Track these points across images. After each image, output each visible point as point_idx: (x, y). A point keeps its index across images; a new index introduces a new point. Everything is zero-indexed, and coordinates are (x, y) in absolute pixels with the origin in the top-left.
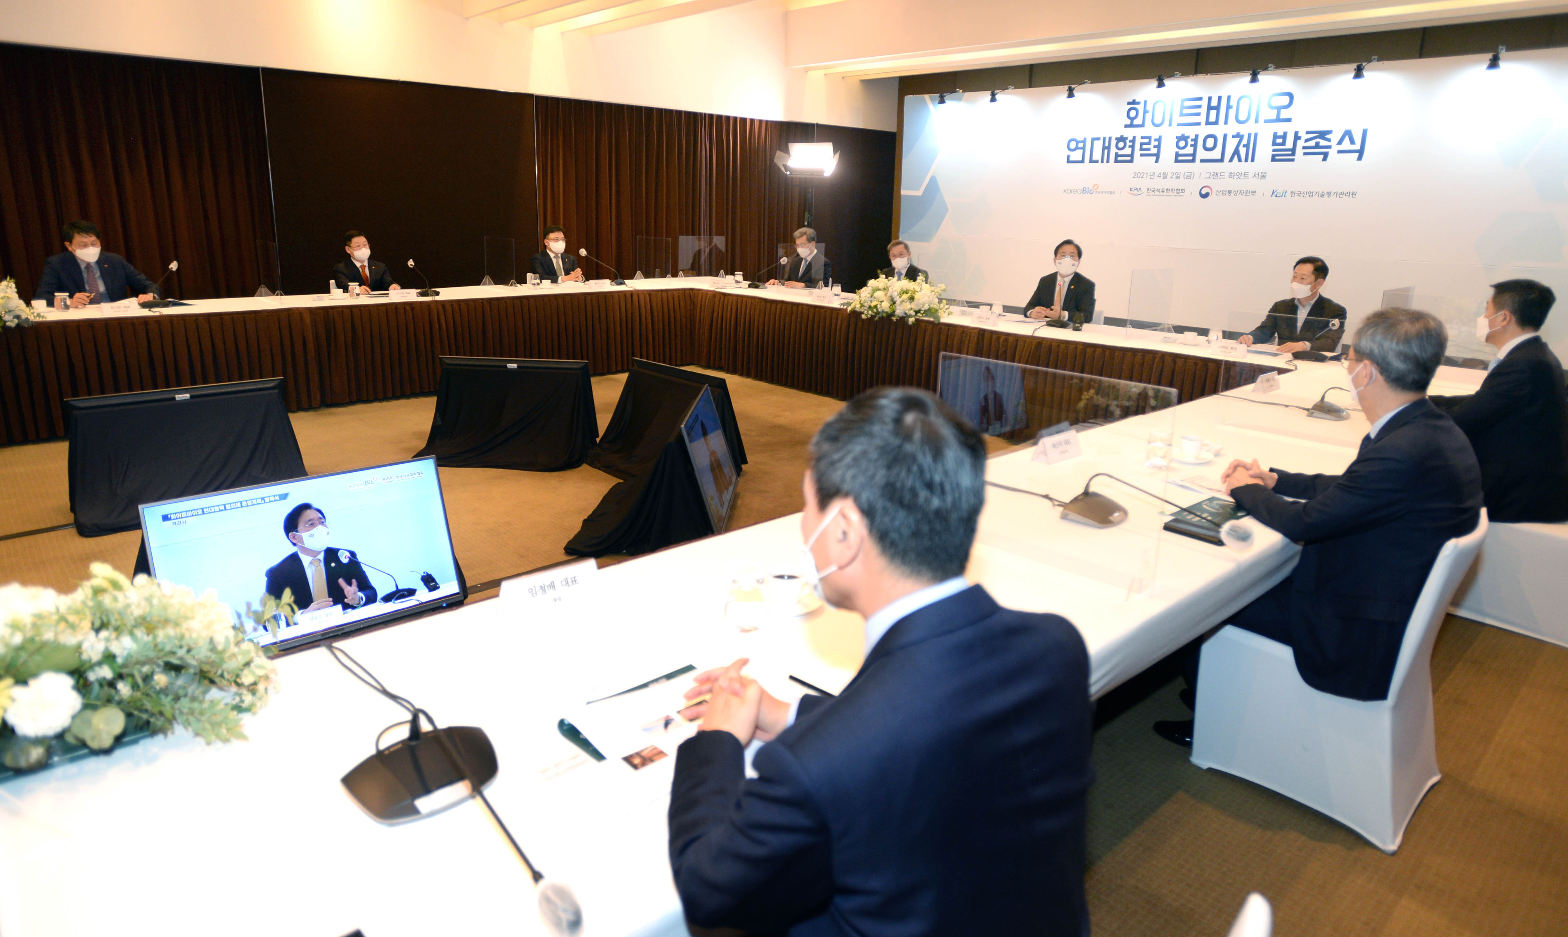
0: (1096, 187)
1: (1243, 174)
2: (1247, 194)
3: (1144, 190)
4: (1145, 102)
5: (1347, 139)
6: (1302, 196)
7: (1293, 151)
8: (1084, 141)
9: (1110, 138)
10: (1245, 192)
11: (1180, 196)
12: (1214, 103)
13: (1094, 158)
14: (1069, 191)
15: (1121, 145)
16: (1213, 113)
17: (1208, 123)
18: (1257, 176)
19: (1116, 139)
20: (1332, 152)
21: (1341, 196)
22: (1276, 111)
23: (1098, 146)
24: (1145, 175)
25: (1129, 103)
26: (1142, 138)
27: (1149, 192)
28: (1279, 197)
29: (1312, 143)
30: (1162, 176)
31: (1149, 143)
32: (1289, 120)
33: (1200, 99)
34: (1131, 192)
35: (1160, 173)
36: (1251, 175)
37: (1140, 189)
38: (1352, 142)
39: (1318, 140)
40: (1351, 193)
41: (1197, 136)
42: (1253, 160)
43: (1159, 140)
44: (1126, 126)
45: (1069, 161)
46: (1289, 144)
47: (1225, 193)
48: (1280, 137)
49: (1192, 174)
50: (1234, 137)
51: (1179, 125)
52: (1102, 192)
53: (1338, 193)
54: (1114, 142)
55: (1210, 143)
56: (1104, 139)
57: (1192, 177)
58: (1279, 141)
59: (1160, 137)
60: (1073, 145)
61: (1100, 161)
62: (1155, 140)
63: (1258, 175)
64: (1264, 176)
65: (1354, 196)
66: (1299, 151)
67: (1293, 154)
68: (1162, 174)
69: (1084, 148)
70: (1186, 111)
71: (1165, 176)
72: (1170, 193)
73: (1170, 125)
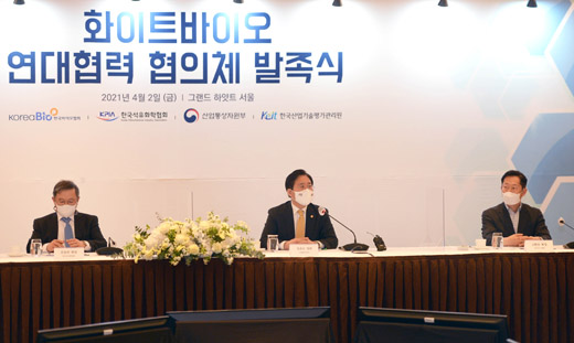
0: (54, 112)
1: (229, 96)
2: (236, 117)
3: (118, 114)
4: (108, 13)
5: (325, 61)
6: (291, 117)
7: (277, 72)
8: (32, 56)
9: (67, 54)
10: (233, 114)
11: (162, 120)
12: (189, 19)
13: (48, 77)
14: (16, 117)
15: (82, 62)
16: (189, 31)
17: (184, 40)
18: (243, 98)
19: (75, 54)
20: (314, 74)
21: (328, 117)
22: (254, 32)
23: (52, 63)
24: (117, 98)
25: (86, 14)
26: (108, 54)
27: (124, 116)
28: (269, 119)
29: (294, 65)
30: (137, 98)
31: (118, 61)
32: (269, 41)
33: (173, 14)
34: (102, 117)
35: (135, 95)
36: (238, 97)
37: (113, 112)
38: (331, 65)
39: (299, 62)
40: (337, 114)
41: (174, 54)
42: (238, 81)
43: (130, 57)
44: (86, 40)
45: (12, 80)
46: (272, 66)
47: (211, 116)
48: (262, 58)
49: (173, 96)
50: (214, 56)
51: (151, 41)
52: (63, 118)
53: (326, 114)
54: (72, 59)
55: (189, 62)
56: (60, 54)
57: (173, 99)
58: (262, 62)
59: (131, 54)
60: (16, 61)
61: (56, 81)
62: (125, 57)
63: (245, 97)
64: (250, 98)
65: (339, 117)
66: (283, 73)
67: (278, 75)
68: (137, 96)
69: (32, 65)
70: (158, 27)
71: (142, 98)
72: (151, 117)
73: (141, 41)
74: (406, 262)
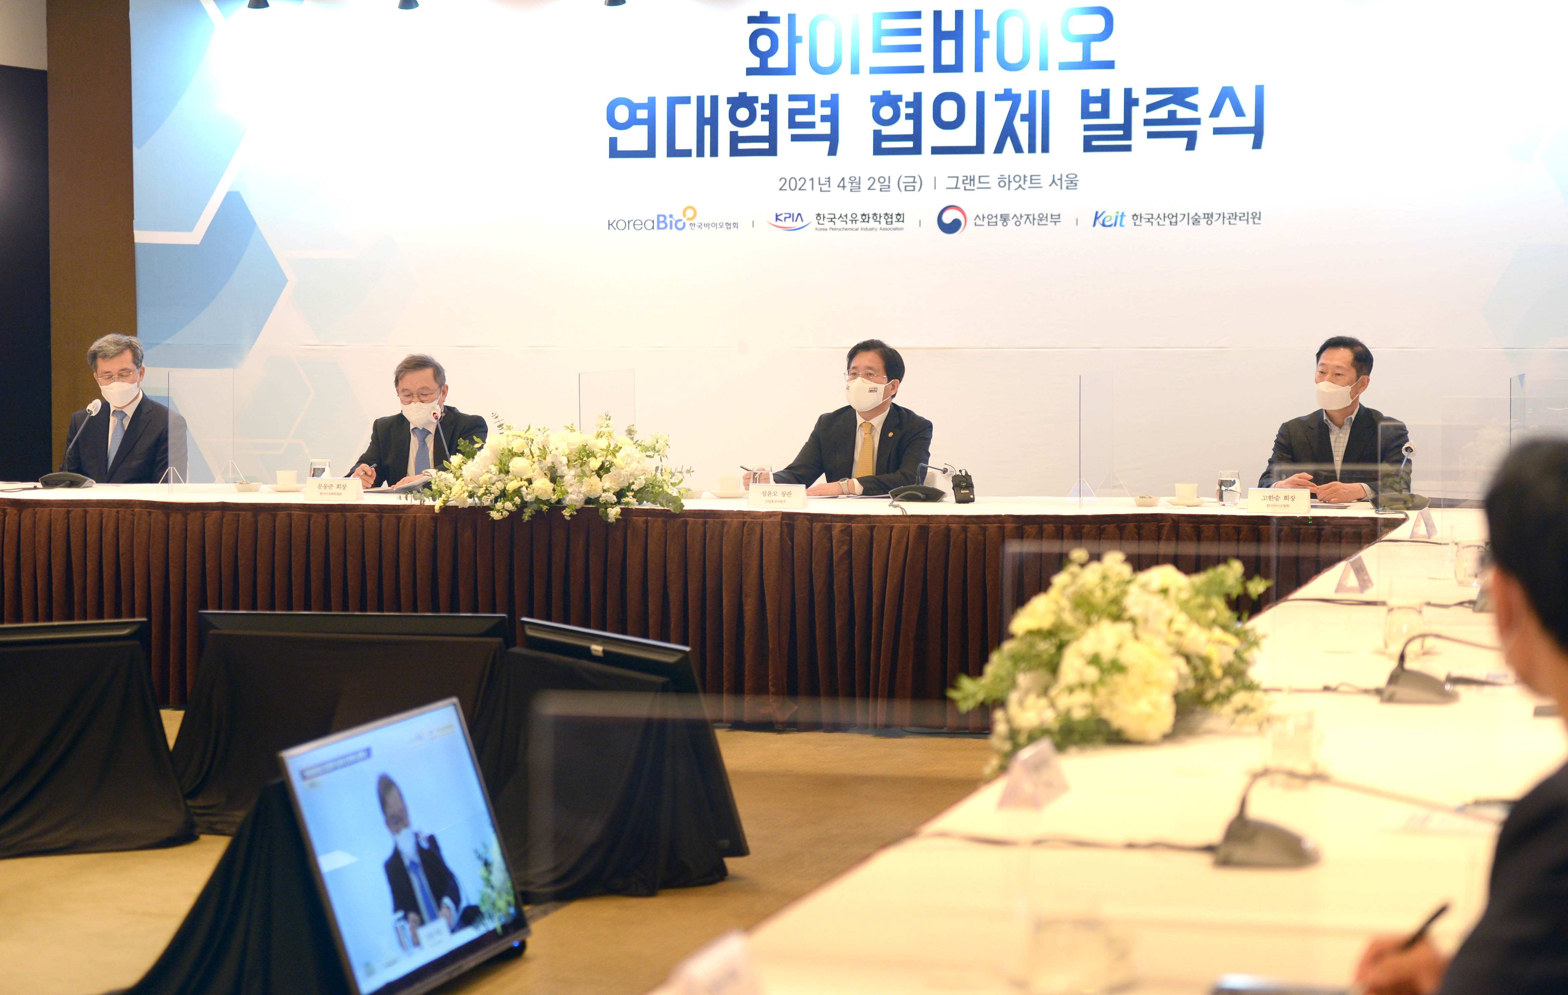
0: (690, 213)
1: (1028, 179)
2: (1044, 222)
3: (809, 217)
4: (792, 18)
5: (1228, 105)
6: (1155, 223)
7: (1126, 128)
8: (650, 105)
9: (714, 100)
10: (1036, 217)
11: (895, 229)
12: (948, 25)
13: (679, 146)
14: (621, 225)
15: (743, 114)
16: (948, 46)
17: (939, 68)
18: (1058, 182)
19: (730, 100)
20: (1204, 131)
21: (1232, 221)
22: (1080, 45)
23: (686, 116)
24: (808, 184)
25: (751, 20)
26: (792, 98)
27: (821, 222)
28: (1110, 226)
29: (1162, 113)
30: (848, 186)
31: (810, 111)
32: (1110, 65)
33: (917, 15)
34: (779, 223)
35: (843, 179)
36: (1046, 180)
37: (799, 214)
38: (1239, 112)
39: (1172, 107)
40: (1250, 216)
41: (918, 96)
42: (1045, 149)
43: (833, 103)
44: (750, 72)
45: (614, 152)
46: (1116, 116)
47: (994, 220)
48: (1096, 100)
49: (917, 180)
50: (998, 98)
51: (874, 70)
52: (707, 225)
53: (1227, 216)
54: (724, 109)
55: (949, 111)
56: (700, 100)
57: (917, 186)
58: (1095, 107)
59: (835, 98)
60: (622, 114)
61: (694, 153)
62: (824, 104)
63: (1061, 179)
64: (1072, 183)
65: (1256, 221)
66: (1139, 130)
67: (1128, 136)
68: (847, 180)
69: (650, 123)
70: (888, 41)
71: (855, 185)
72: (872, 224)
73: (855, 70)
74: (973, 527)
